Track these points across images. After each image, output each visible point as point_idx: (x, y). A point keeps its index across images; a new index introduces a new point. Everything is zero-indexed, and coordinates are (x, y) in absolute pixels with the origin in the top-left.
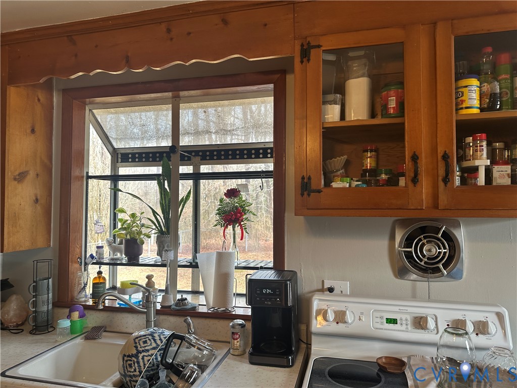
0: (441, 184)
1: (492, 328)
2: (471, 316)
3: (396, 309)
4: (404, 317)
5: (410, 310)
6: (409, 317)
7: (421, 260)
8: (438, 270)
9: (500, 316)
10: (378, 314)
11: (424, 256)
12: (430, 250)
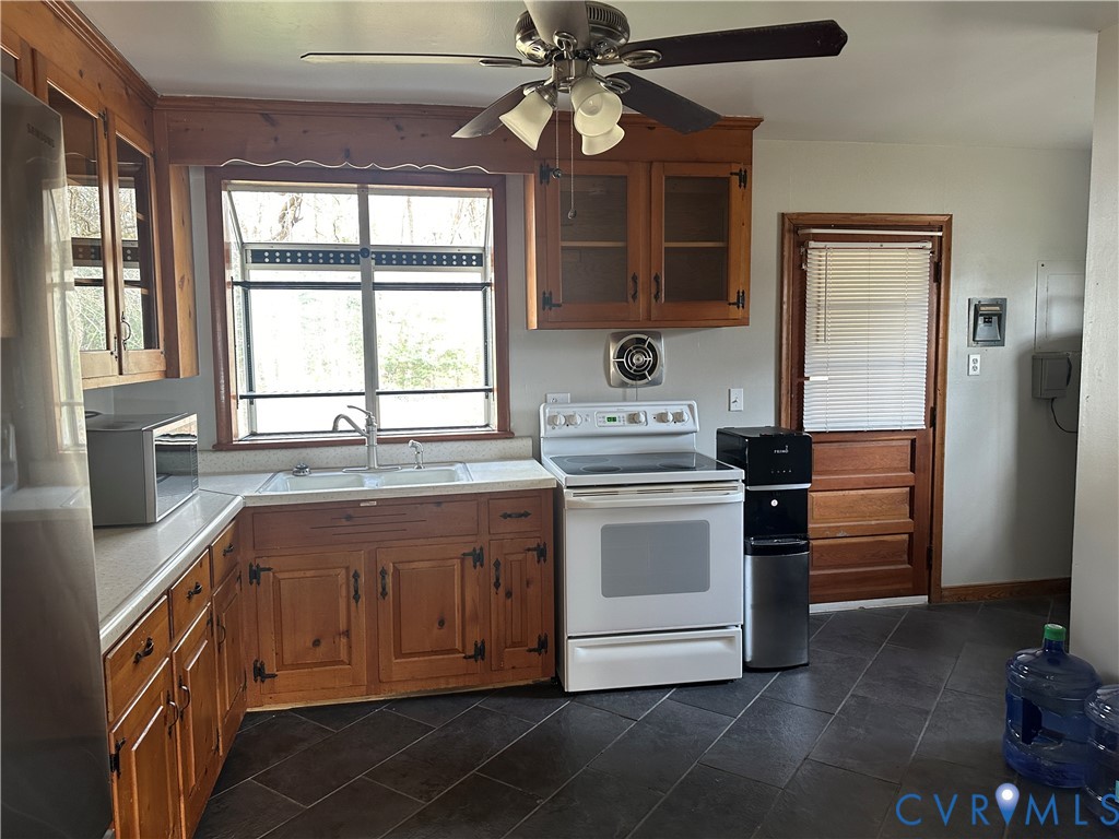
0: (653, 300)
1: (686, 417)
2: (671, 409)
3: (615, 409)
4: (621, 415)
5: (626, 409)
6: (625, 415)
7: (631, 368)
8: (644, 377)
9: (691, 408)
10: (601, 415)
11: (633, 364)
12: (639, 359)
